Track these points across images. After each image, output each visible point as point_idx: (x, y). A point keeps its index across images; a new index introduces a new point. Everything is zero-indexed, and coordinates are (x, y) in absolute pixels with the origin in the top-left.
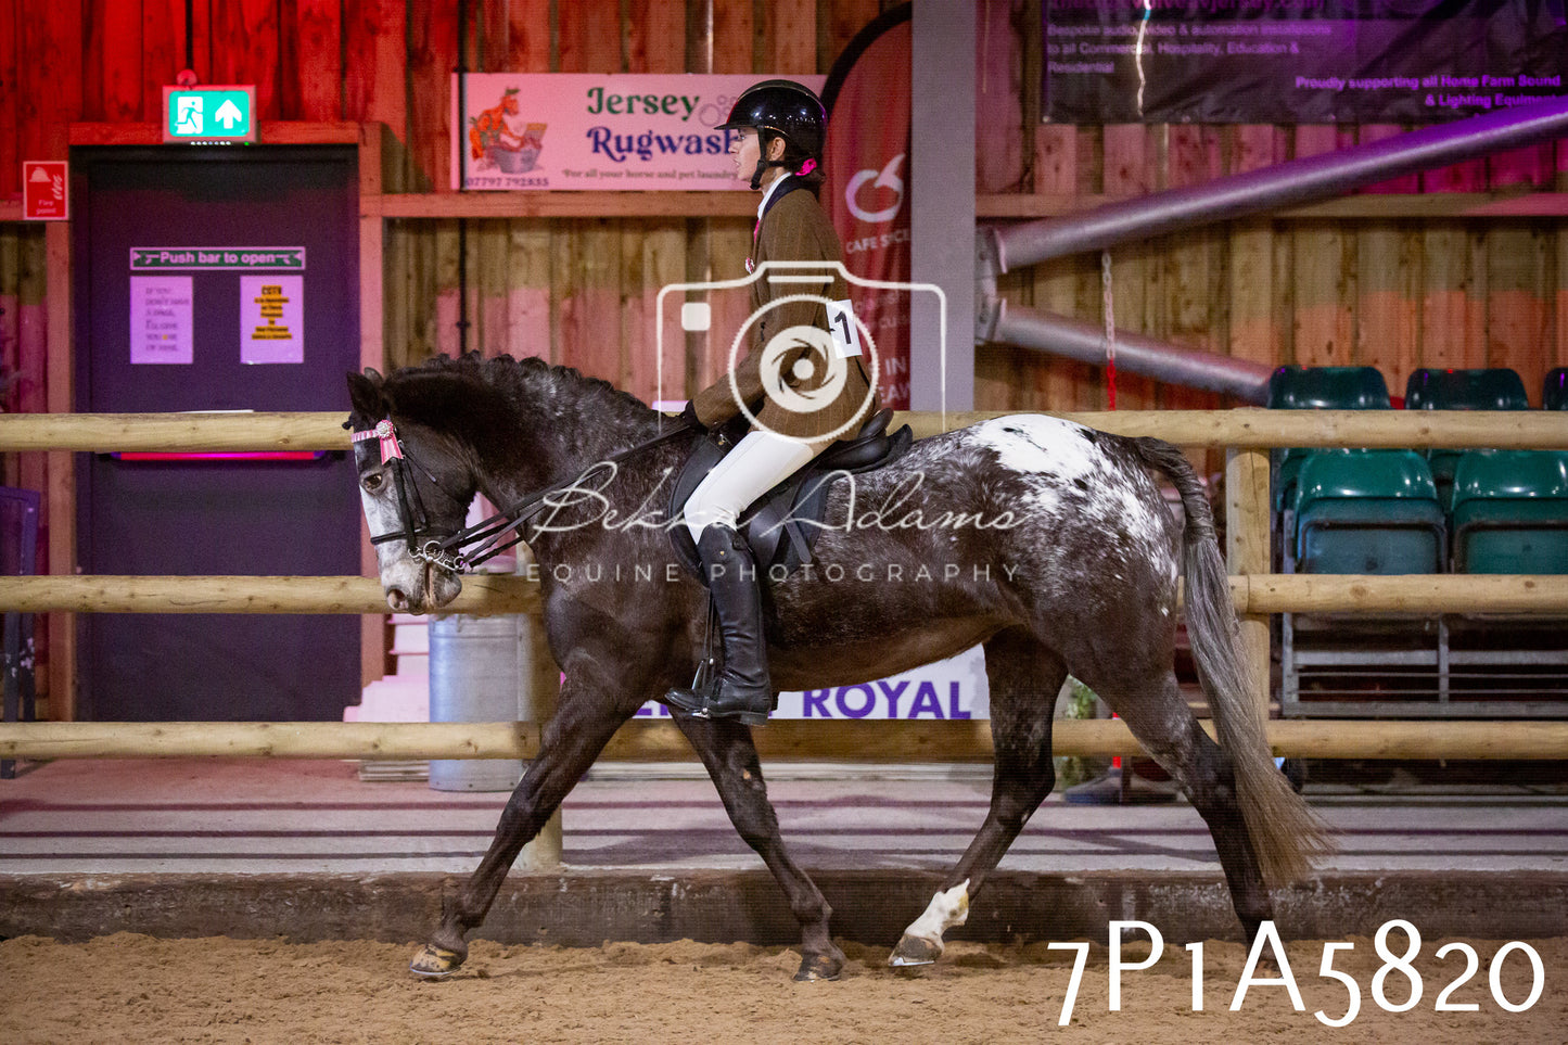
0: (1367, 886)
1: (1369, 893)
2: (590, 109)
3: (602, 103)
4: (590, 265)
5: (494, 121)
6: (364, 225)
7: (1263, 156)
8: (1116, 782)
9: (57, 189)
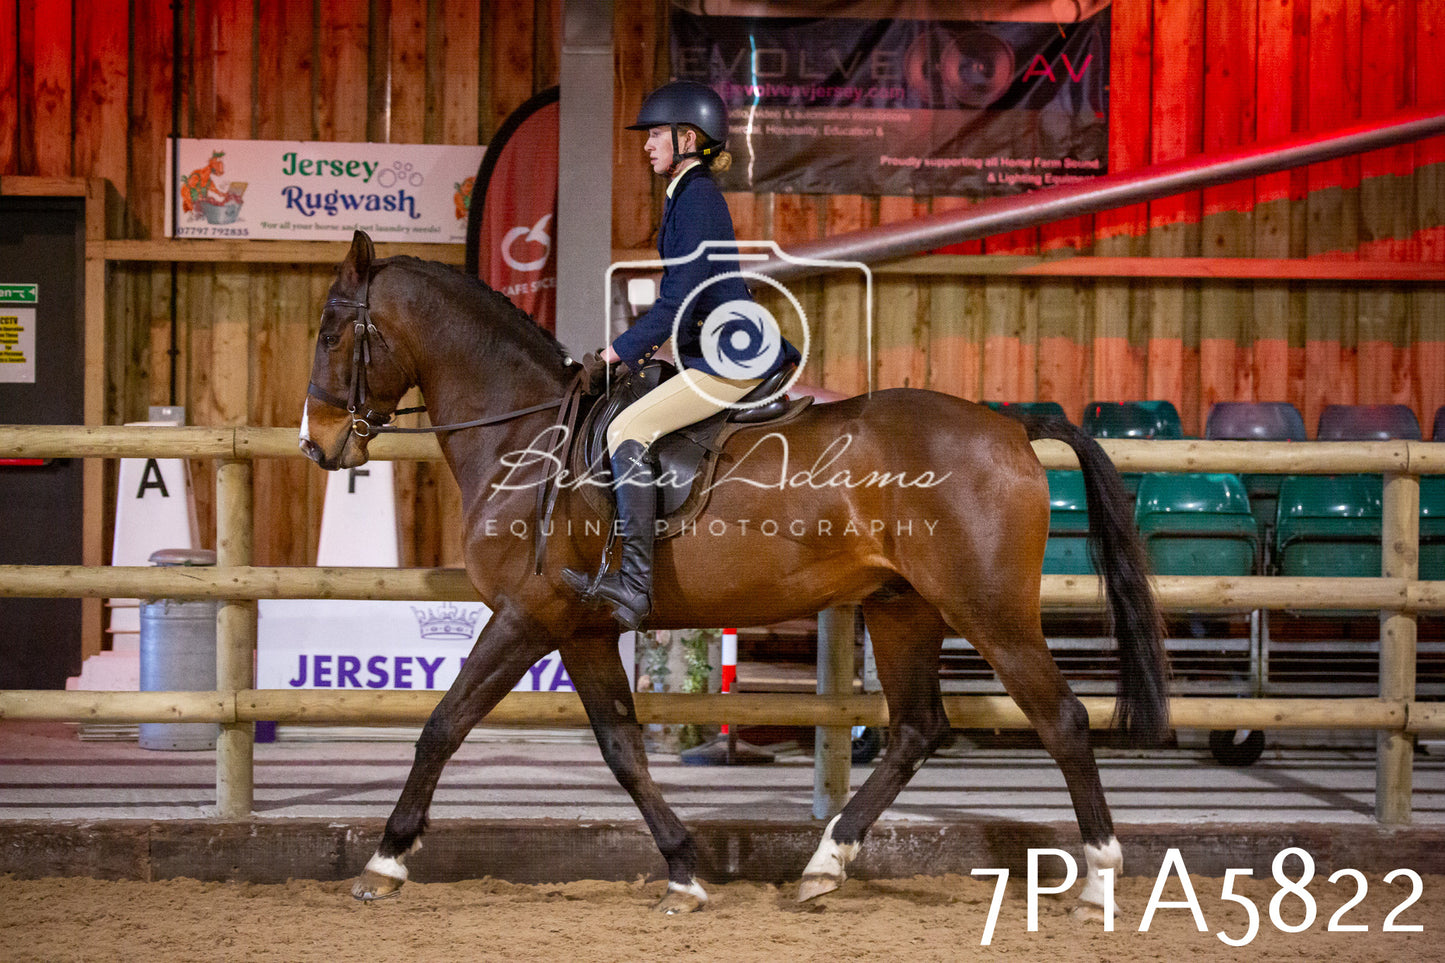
0: (933, 834)
1: (934, 840)
2: (285, 171)
3: (295, 166)
4: (283, 304)
5: (202, 179)
6: (89, 266)
7: (853, 221)
8: (724, 746)
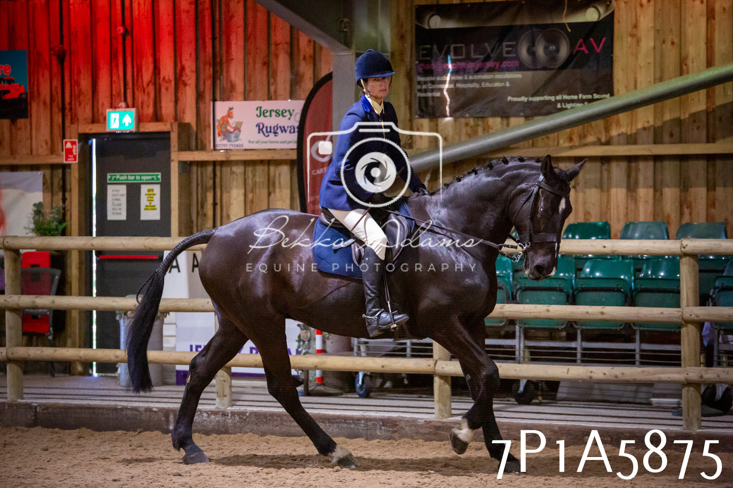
0: (244, 415)
1: (245, 418)
3: (262, 113)
5: (225, 120)
6: (172, 164)
9: (74, 151)
